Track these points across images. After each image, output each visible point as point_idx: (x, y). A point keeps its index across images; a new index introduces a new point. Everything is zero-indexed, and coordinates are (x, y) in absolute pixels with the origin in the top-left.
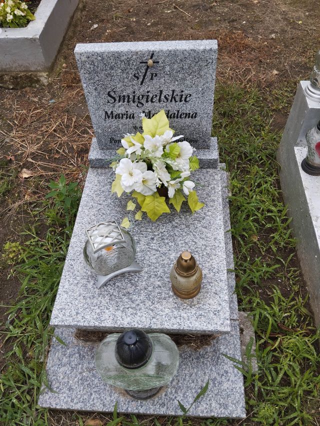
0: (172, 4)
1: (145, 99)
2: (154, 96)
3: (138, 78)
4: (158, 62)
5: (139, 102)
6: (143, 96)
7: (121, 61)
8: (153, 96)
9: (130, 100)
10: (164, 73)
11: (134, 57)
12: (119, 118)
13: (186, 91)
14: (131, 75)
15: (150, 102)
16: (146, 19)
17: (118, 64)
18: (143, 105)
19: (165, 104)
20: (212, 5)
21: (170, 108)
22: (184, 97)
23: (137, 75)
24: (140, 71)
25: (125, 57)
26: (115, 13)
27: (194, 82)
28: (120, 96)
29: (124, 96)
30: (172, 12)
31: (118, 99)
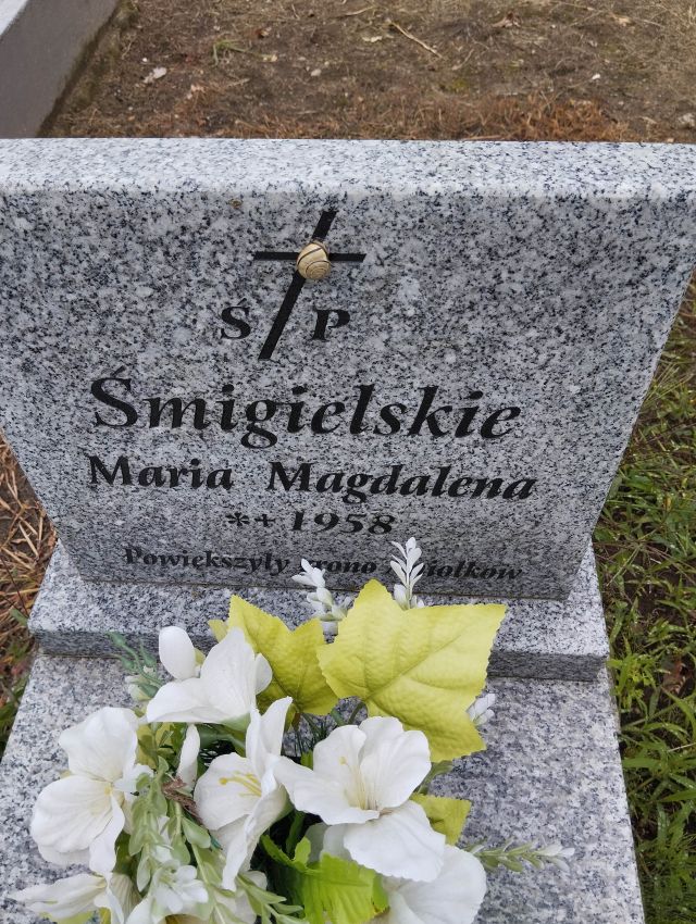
0: (383, 19)
1: (285, 420)
2: (332, 409)
3: (245, 330)
4: (360, 257)
5: (252, 429)
6: (272, 407)
7: (151, 245)
8: (323, 409)
9: (209, 417)
10: (388, 309)
11: (221, 224)
12: (160, 483)
13: (495, 395)
14: (204, 315)
15: (307, 433)
16: (309, 57)
17: (128, 257)
18: (273, 439)
19: (384, 440)
20: (500, 24)
21: (404, 458)
22: (480, 417)
23: (239, 315)
24: (254, 296)
25: (167, 224)
26: (217, 38)
27: (542, 358)
28: (155, 403)
29: (176, 402)
30: (383, 41)
31: (146, 412)
